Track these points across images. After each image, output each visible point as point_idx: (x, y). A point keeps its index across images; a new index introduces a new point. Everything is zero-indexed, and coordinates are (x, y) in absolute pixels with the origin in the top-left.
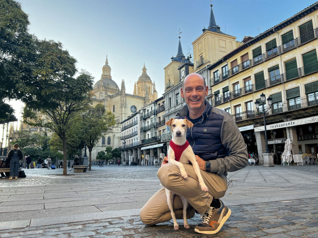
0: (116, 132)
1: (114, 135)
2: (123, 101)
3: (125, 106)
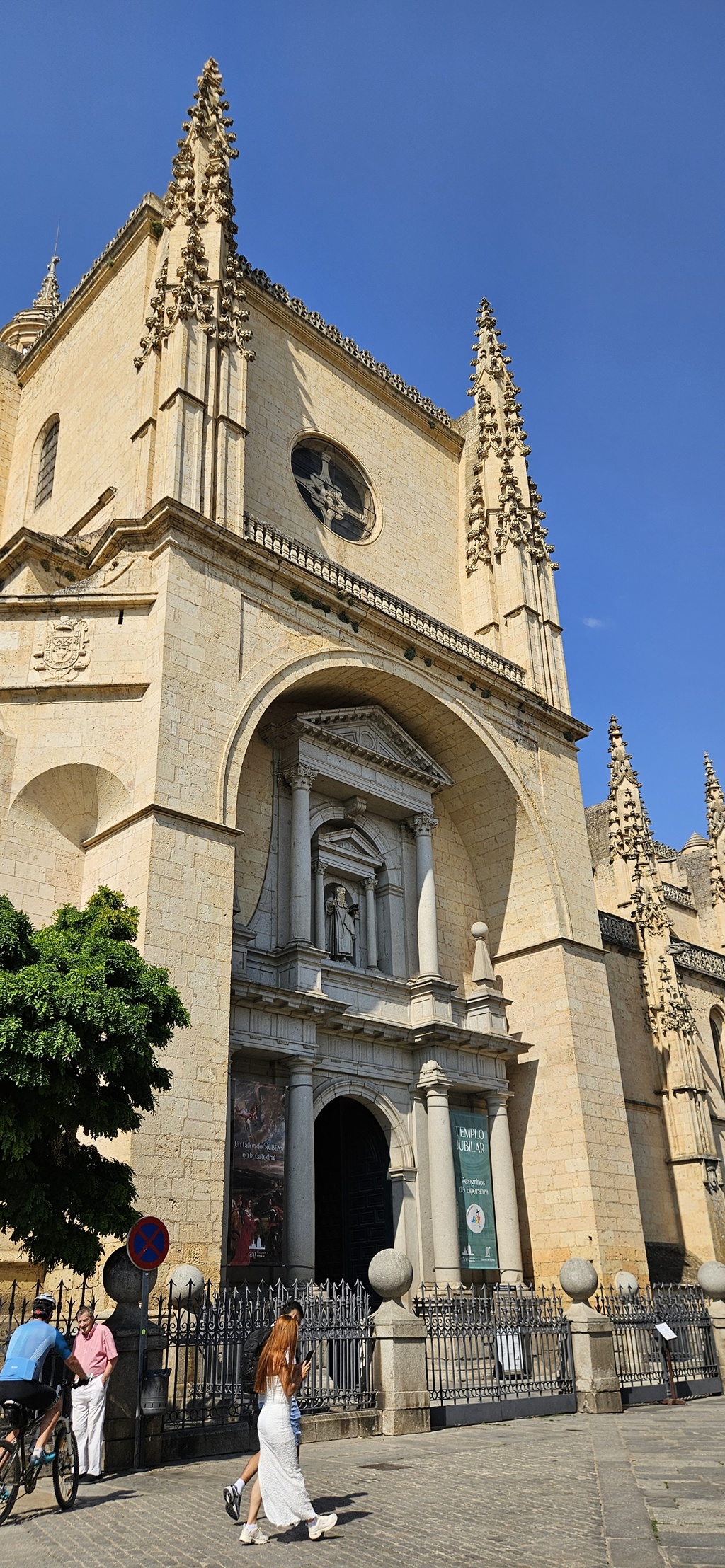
0: (33, 679)
2: (185, 255)
3: (223, 328)
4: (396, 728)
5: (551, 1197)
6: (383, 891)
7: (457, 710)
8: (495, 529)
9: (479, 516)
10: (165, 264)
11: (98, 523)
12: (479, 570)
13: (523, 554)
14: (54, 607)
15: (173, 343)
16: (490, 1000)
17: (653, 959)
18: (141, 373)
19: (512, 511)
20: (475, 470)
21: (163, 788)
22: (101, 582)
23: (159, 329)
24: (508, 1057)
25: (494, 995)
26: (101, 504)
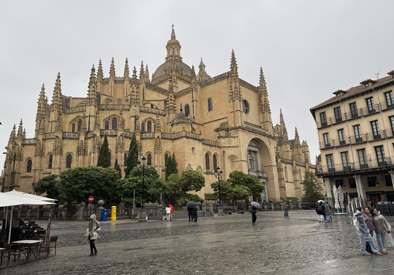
1: (224, 152)
2: (235, 88)
3: (240, 98)
4: (255, 142)
5: (270, 193)
6: (253, 160)
7: (262, 140)
8: (263, 108)
9: (261, 105)
10: (231, 86)
11: (224, 120)
12: (261, 114)
13: (268, 113)
14: (228, 137)
15: (236, 102)
16: (264, 172)
17: (279, 162)
18: (230, 103)
19: (266, 106)
20: (260, 97)
21: (242, 158)
22: (232, 134)
23: (233, 98)
24: (266, 179)
25: (265, 171)
26: (225, 118)
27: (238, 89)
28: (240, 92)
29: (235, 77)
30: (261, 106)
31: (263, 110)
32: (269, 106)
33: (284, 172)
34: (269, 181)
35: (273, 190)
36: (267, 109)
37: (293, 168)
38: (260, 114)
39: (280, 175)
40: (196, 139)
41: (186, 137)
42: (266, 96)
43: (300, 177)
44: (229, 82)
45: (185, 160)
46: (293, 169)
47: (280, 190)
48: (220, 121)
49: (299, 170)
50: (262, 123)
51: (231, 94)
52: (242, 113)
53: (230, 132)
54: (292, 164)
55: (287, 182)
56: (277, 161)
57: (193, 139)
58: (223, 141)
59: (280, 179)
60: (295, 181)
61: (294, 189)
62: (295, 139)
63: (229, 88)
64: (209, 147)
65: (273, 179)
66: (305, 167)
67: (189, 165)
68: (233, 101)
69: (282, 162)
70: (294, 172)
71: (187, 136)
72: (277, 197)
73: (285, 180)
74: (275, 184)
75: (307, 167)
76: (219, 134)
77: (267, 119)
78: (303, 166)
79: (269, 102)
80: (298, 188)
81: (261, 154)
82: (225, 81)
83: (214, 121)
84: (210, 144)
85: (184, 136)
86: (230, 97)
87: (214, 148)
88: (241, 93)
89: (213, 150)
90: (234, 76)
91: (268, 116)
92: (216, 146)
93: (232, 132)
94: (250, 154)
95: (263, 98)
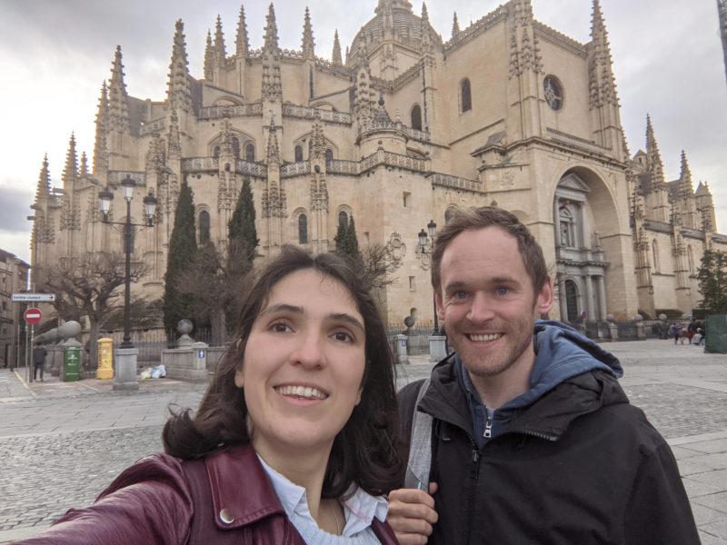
0: (502, 188)
2: (524, 41)
3: (537, 66)
4: (577, 178)
5: (614, 300)
6: (572, 224)
7: (595, 171)
8: (601, 95)
9: (594, 88)
10: (514, 39)
11: (498, 128)
12: (595, 111)
13: (611, 106)
14: (503, 167)
15: (524, 77)
16: (599, 252)
17: (638, 228)
18: (512, 81)
19: (607, 89)
20: (592, 69)
21: (540, 216)
22: (515, 157)
23: (518, 68)
24: (605, 267)
25: (601, 250)
26: (499, 122)
27: (531, 43)
28: (536, 50)
29: (523, 13)
30: (594, 91)
31: (601, 101)
32: (616, 89)
33: (651, 252)
34: (611, 273)
35: (621, 293)
36: (608, 96)
37: (673, 242)
38: (591, 110)
39: (639, 259)
40: (414, 172)
41: (387, 166)
42: (608, 63)
43: (691, 262)
44: (508, 30)
45: (383, 224)
46: (674, 245)
47: (639, 294)
48: (487, 131)
49: (689, 246)
50: (596, 132)
51: (514, 58)
52: (541, 104)
53: (510, 154)
54: (672, 234)
55: (658, 274)
56: (633, 226)
57: (406, 169)
58: (491, 176)
59: (641, 268)
60: (678, 271)
61: (673, 291)
62: (681, 178)
63: (509, 44)
64: (454, 193)
65: (622, 266)
66: (703, 240)
67: (395, 235)
68: (518, 75)
69: (647, 226)
70: (677, 252)
71: (391, 163)
72: (629, 310)
73: (653, 270)
74: (626, 279)
75: (708, 240)
76: (484, 162)
77: (610, 122)
78: (696, 238)
79: (614, 79)
80: (684, 288)
81: (594, 208)
82: (500, 28)
83: (473, 134)
84: (458, 186)
85: (382, 164)
86: (512, 67)
87: (469, 195)
88: (539, 54)
89: (466, 200)
90: (521, 11)
91: (612, 114)
92: (474, 192)
93: (516, 156)
94: (564, 210)
95: (599, 69)
